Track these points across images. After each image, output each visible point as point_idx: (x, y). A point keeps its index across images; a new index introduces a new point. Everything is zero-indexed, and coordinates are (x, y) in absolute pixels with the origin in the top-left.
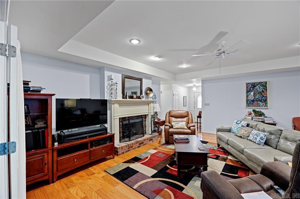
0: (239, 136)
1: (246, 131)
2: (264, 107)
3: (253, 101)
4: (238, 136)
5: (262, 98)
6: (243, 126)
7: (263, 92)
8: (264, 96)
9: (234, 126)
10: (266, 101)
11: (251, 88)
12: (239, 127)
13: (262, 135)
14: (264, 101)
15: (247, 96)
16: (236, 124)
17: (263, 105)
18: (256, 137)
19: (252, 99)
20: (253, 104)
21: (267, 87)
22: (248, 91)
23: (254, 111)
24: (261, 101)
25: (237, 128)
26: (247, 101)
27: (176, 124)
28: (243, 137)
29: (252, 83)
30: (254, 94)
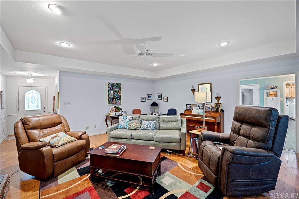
0: (134, 128)
1: (136, 123)
2: (119, 104)
3: (113, 99)
4: (132, 129)
5: (118, 96)
6: (130, 120)
7: (119, 91)
8: (119, 95)
9: (122, 121)
10: (120, 98)
11: (111, 87)
12: (128, 122)
13: (153, 122)
14: (119, 99)
15: (109, 95)
16: (124, 120)
17: (119, 102)
18: (149, 125)
19: (112, 97)
20: (113, 102)
21: (120, 88)
22: (109, 90)
23: (115, 107)
24: (117, 99)
25: (126, 123)
26: (109, 98)
27: (53, 138)
28: (137, 129)
29: (112, 83)
30: (113, 92)
